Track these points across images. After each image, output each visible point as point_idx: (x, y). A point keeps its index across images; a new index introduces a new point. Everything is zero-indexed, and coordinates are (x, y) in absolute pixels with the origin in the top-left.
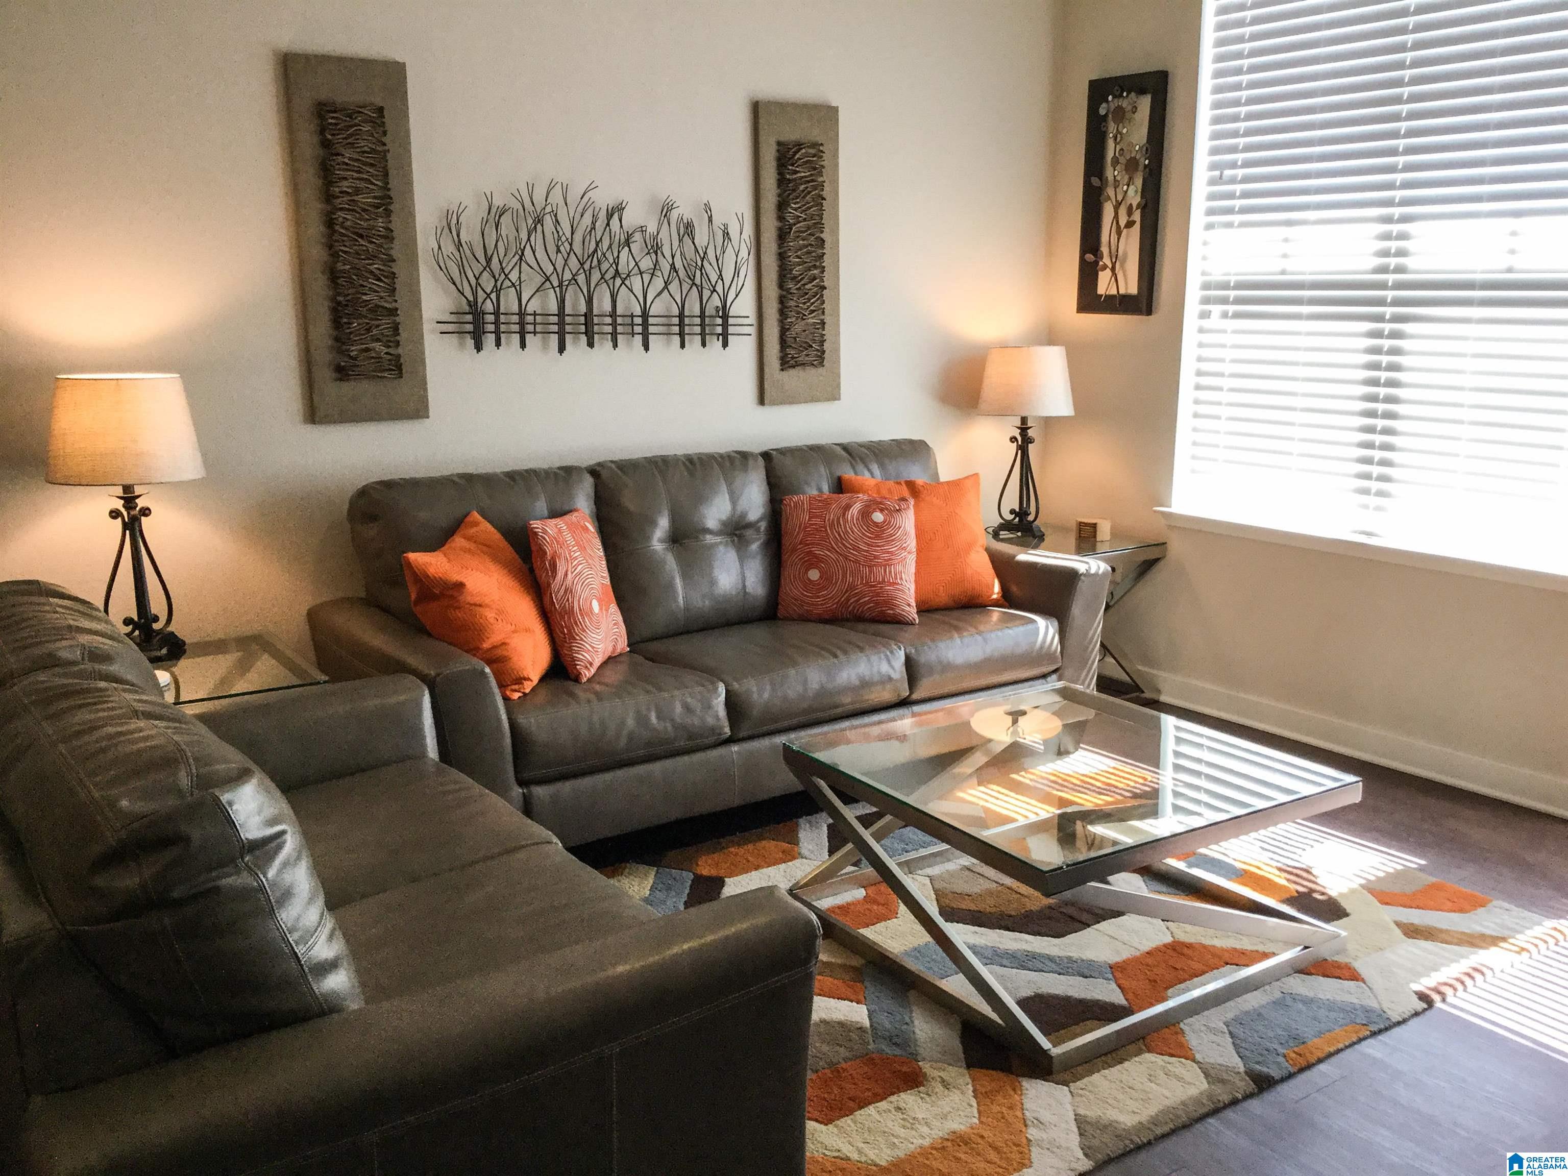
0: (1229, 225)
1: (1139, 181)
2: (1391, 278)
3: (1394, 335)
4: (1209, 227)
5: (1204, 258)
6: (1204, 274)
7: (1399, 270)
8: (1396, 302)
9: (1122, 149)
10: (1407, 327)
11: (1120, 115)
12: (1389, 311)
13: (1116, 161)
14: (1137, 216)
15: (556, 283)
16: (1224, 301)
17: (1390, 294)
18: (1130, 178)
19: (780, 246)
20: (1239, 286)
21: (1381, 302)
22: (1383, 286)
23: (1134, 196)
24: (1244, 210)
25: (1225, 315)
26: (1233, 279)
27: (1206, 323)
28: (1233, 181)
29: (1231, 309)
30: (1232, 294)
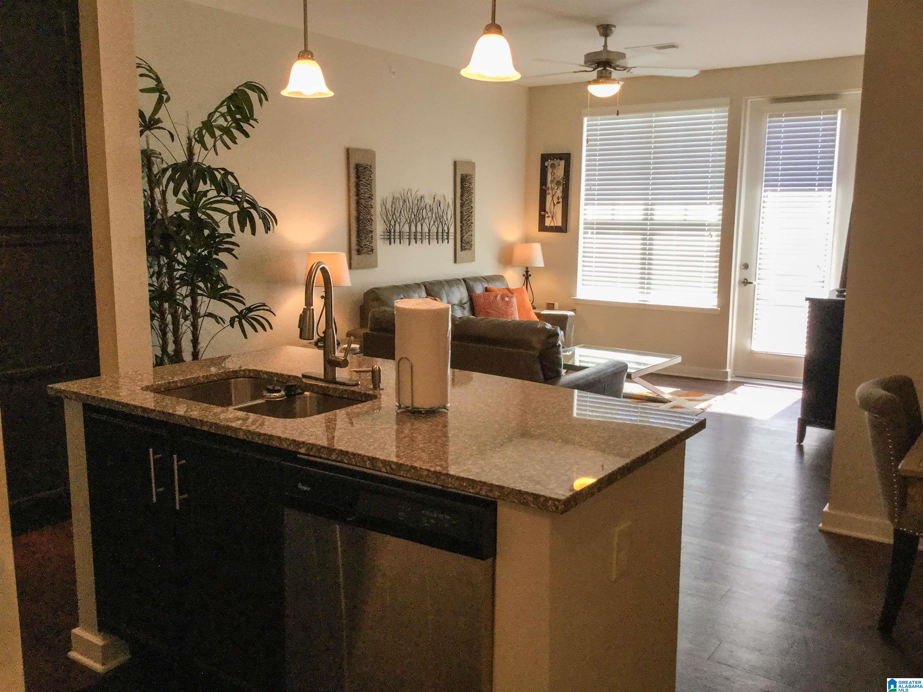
0: (593, 204)
1: (561, 188)
2: (649, 222)
3: (650, 239)
4: (586, 204)
5: (585, 215)
6: (585, 219)
7: (651, 220)
8: (651, 230)
9: (554, 178)
10: (654, 237)
11: (553, 166)
12: (648, 232)
13: (552, 181)
14: (561, 200)
15: (409, 222)
16: (593, 229)
17: (649, 227)
18: (558, 188)
19: (461, 209)
20: (597, 224)
21: (646, 229)
22: (646, 225)
23: (559, 193)
24: (598, 200)
25: (593, 233)
26: (595, 222)
27: (586, 236)
28: (594, 190)
29: (595, 231)
30: (595, 226)
